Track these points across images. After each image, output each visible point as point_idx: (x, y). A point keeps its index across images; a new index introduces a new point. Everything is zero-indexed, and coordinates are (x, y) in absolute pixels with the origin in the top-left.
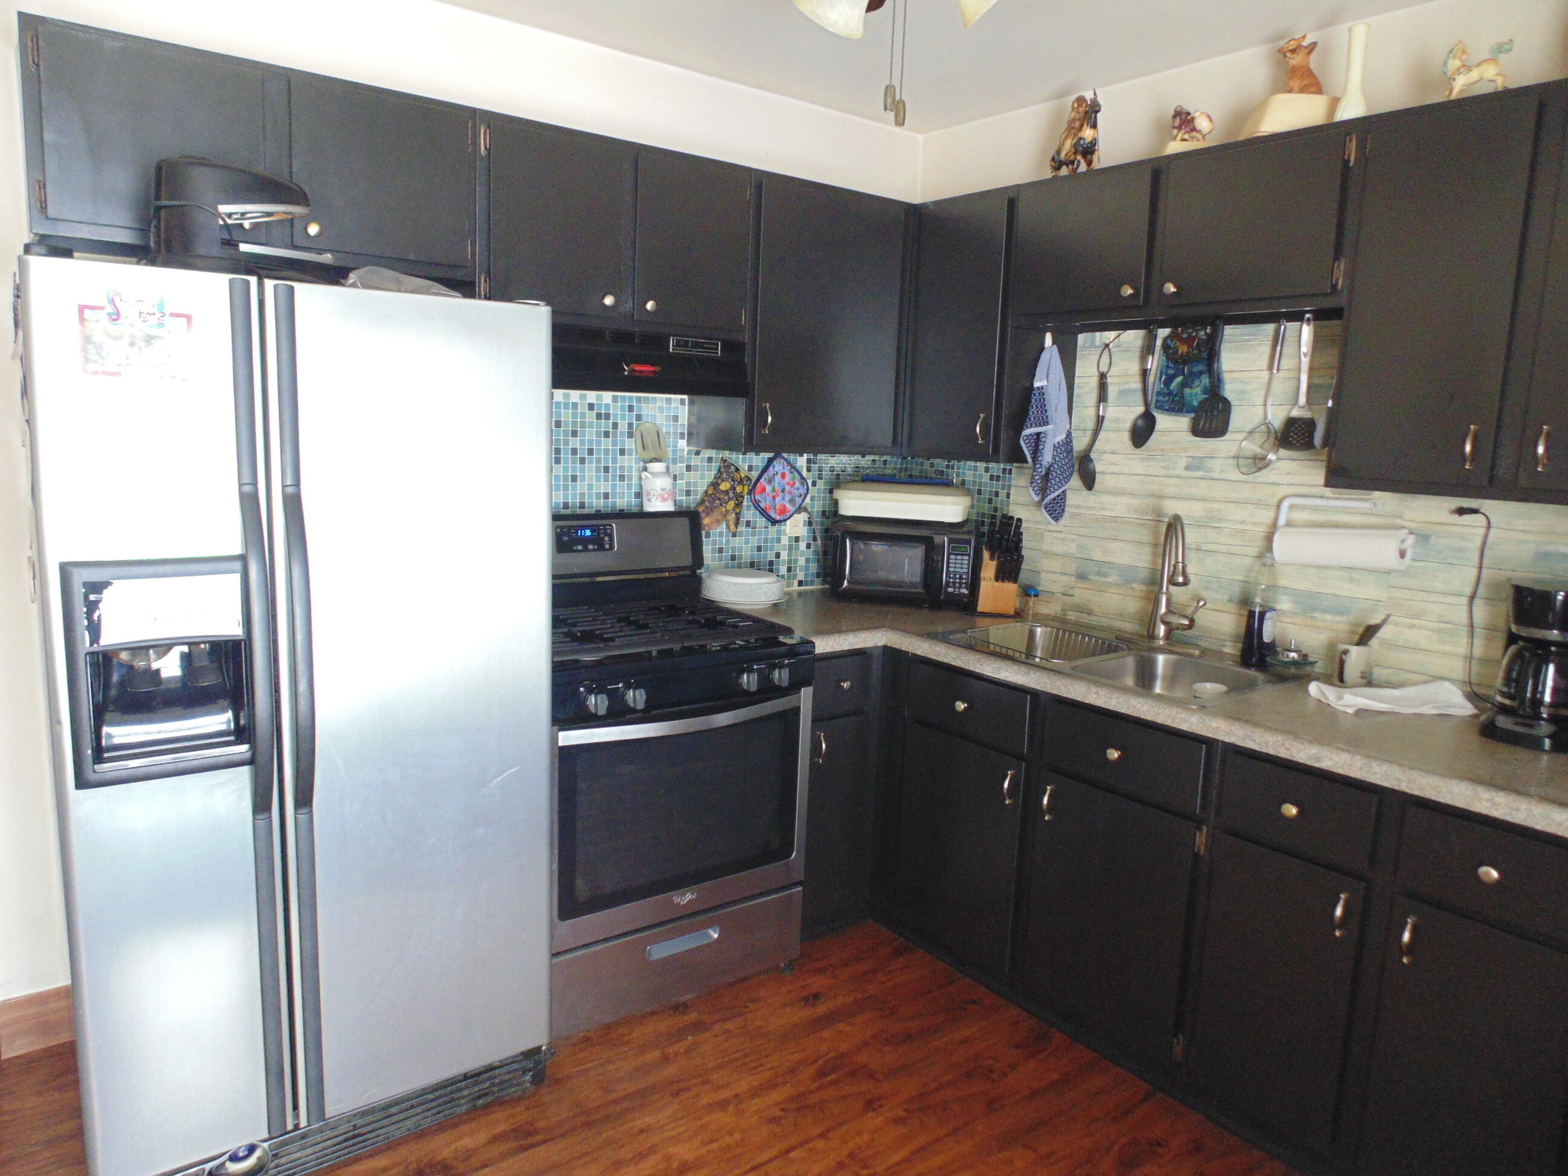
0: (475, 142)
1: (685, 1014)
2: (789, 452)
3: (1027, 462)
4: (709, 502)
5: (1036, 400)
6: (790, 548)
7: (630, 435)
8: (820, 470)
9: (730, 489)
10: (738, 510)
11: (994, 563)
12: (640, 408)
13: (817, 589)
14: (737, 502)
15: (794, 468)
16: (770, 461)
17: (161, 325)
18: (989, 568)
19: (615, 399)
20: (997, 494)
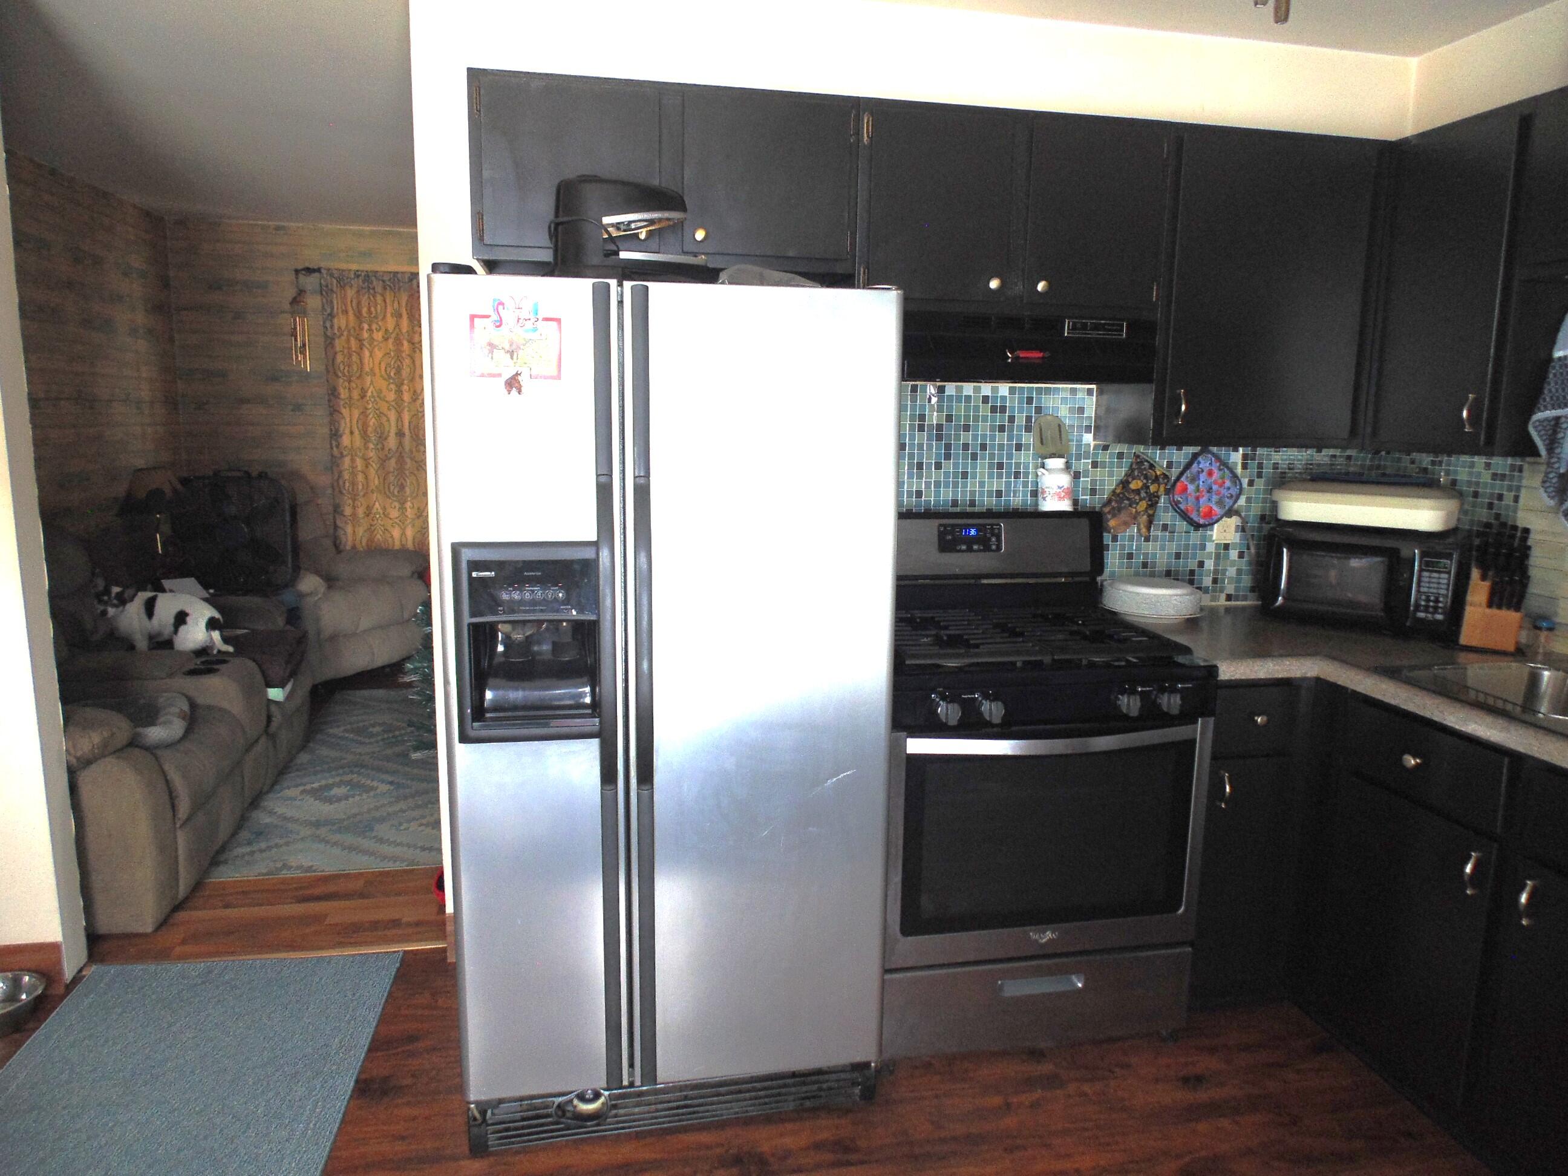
0: (858, 133)
1: (1039, 1062)
2: (1219, 444)
3: (1538, 455)
4: (1116, 501)
5: (1555, 375)
6: (1218, 556)
7: (1028, 429)
8: (1260, 466)
9: (1142, 488)
10: (1151, 512)
11: (1486, 585)
12: (1039, 400)
13: (1250, 607)
14: (1150, 503)
15: (1224, 465)
16: (1195, 456)
17: (535, 330)
18: (1478, 591)
19: (1012, 391)
20: (1500, 497)
